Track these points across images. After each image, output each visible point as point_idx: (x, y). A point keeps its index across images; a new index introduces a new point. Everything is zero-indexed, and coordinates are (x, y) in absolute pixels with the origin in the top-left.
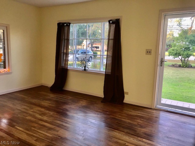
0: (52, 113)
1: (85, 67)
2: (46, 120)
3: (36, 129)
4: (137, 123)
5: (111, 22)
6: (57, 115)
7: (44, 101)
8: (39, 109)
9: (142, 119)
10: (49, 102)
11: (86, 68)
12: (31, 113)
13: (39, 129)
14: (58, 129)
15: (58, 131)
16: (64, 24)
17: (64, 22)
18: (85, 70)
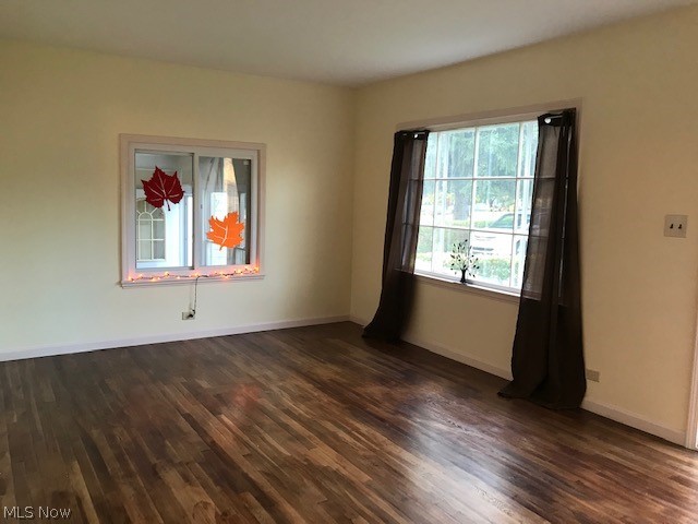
0: (325, 399)
1: (464, 272)
2: (300, 414)
3: (262, 431)
4: (577, 479)
5: (548, 121)
6: (338, 406)
7: (329, 365)
8: (299, 383)
9: (608, 473)
10: (339, 370)
11: (467, 277)
12: (275, 389)
13: (270, 432)
14: (316, 440)
15: (310, 447)
16: (411, 133)
17: (414, 127)
18: (463, 280)
